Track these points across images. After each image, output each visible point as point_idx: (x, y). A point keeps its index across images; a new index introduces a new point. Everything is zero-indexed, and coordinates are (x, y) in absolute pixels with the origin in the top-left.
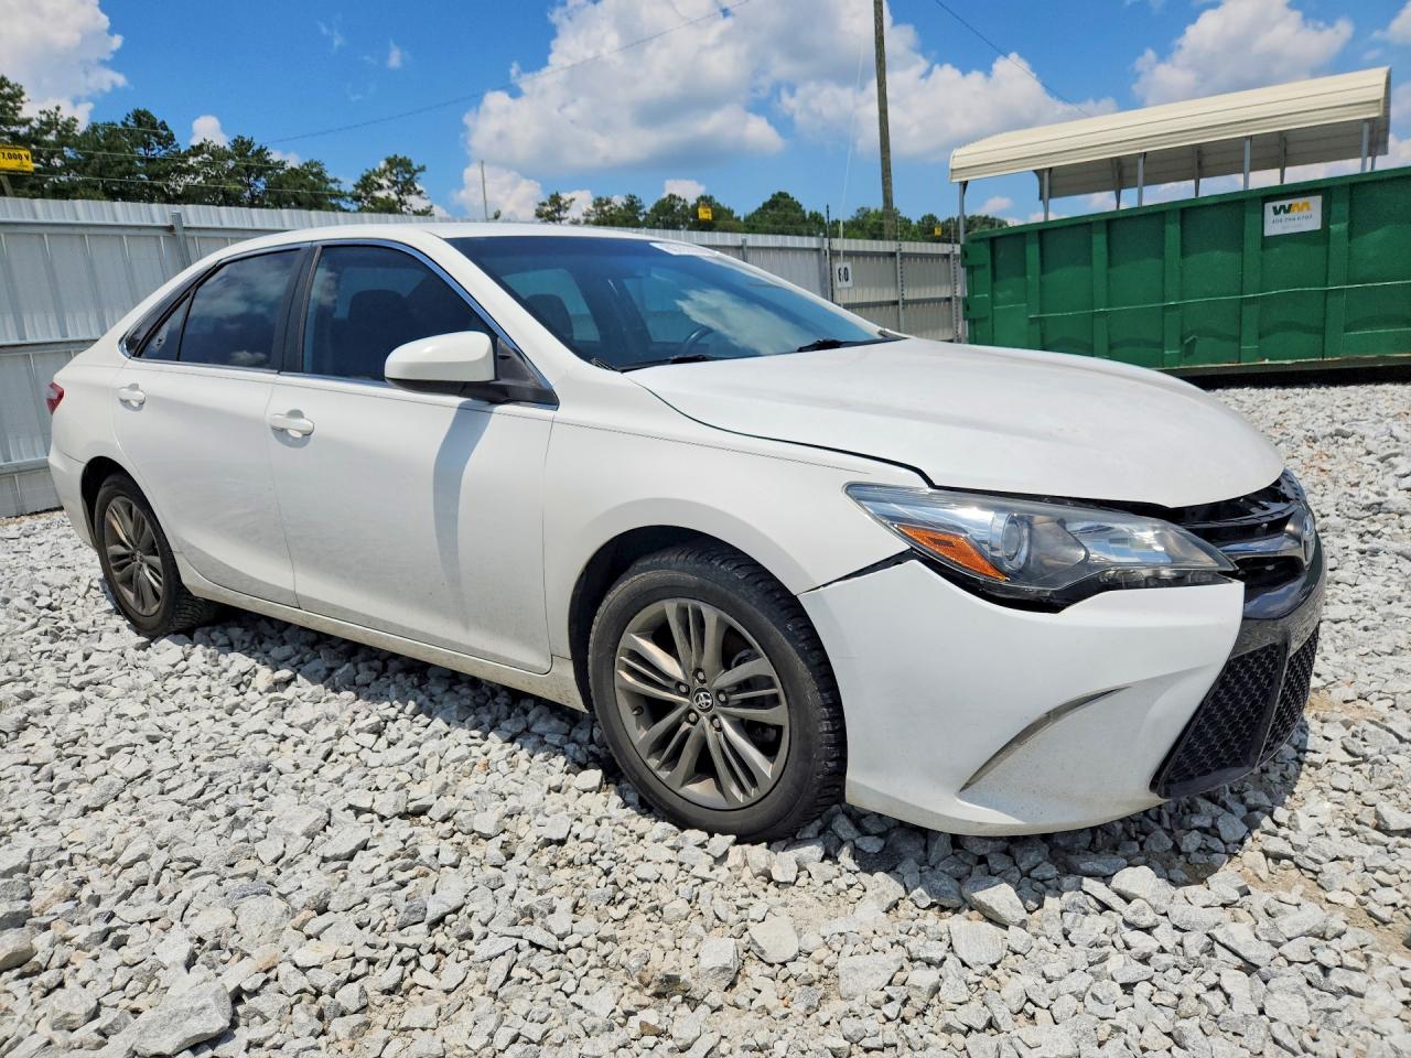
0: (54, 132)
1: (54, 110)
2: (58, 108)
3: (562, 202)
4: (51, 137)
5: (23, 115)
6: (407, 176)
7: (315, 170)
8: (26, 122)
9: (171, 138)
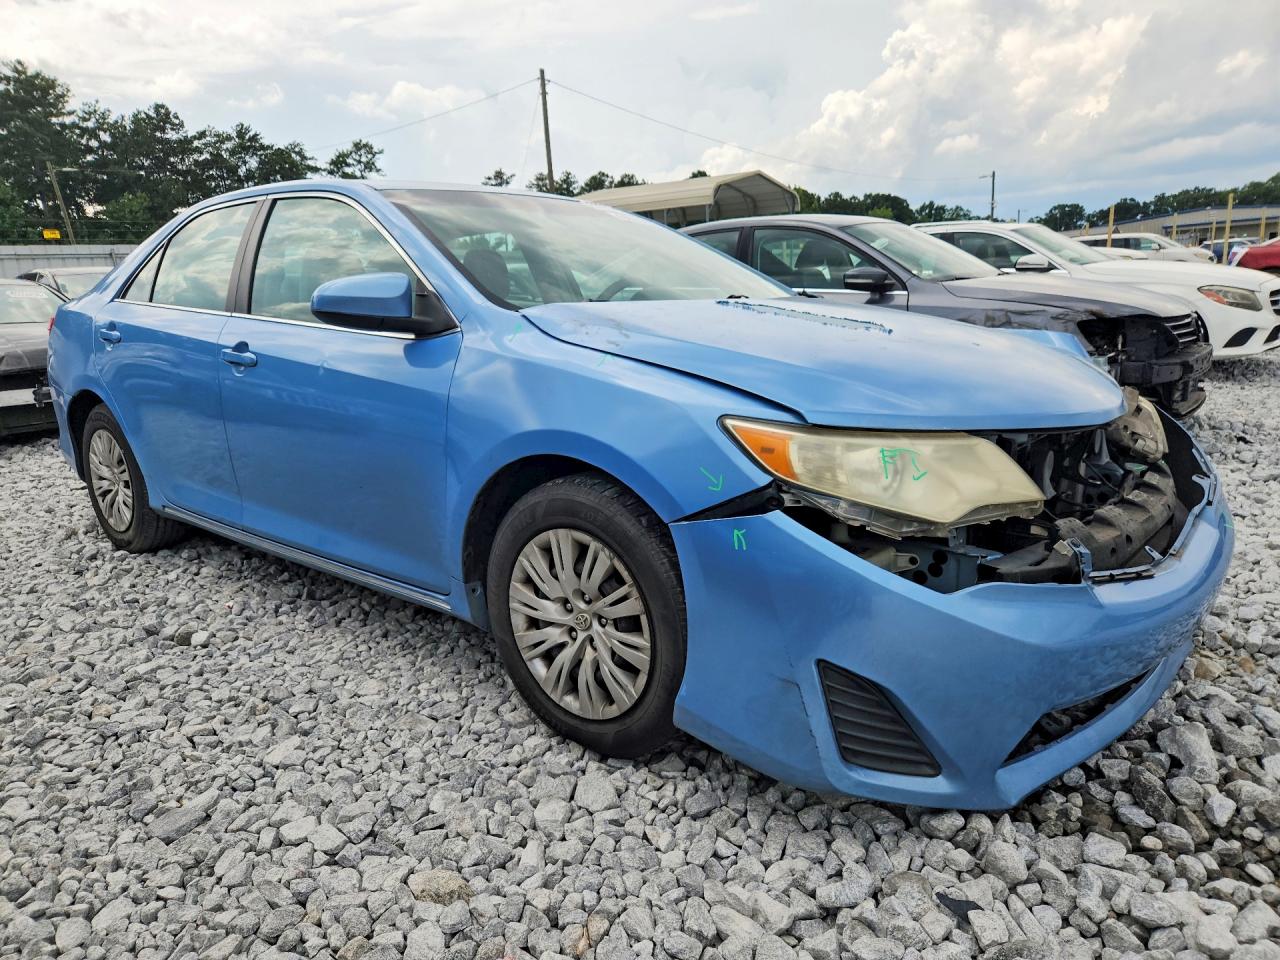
0: (93, 120)
1: (94, 103)
2: (97, 102)
3: (505, 177)
4: (90, 124)
5: (68, 107)
6: (370, 156)
7: (297, 150)
8: (70, 113)
9: (181, 125)
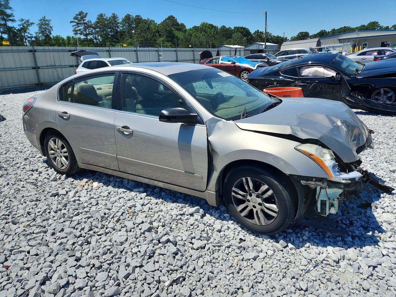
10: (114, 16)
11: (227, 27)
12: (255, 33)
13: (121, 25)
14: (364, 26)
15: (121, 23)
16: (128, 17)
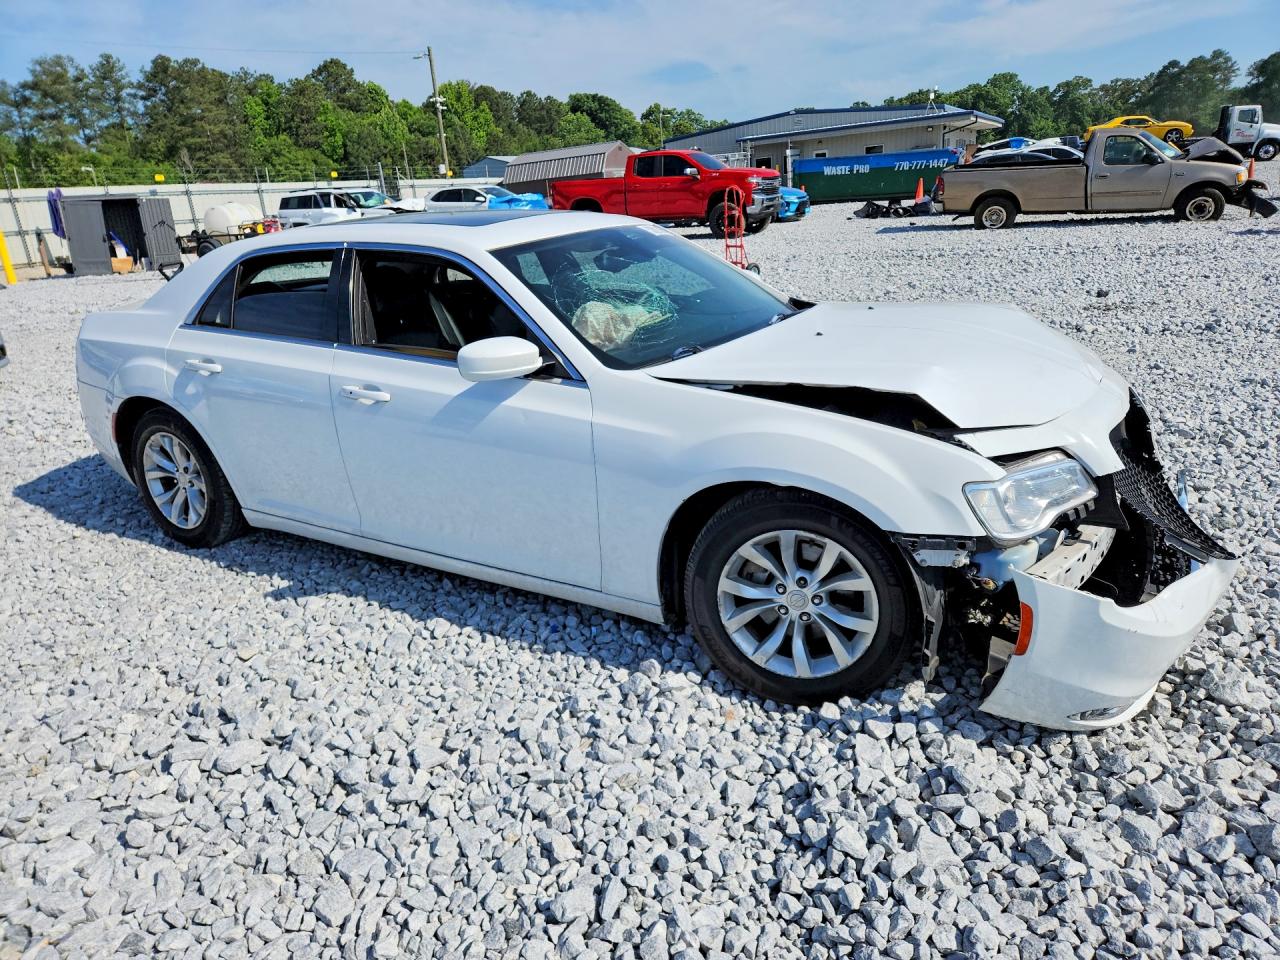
10: (108, 62)
11: (542, 95)
12: (645, 116)
13: (142, 93)
14: (976, 87)
15: (140, 86)
16: (161, 67)
